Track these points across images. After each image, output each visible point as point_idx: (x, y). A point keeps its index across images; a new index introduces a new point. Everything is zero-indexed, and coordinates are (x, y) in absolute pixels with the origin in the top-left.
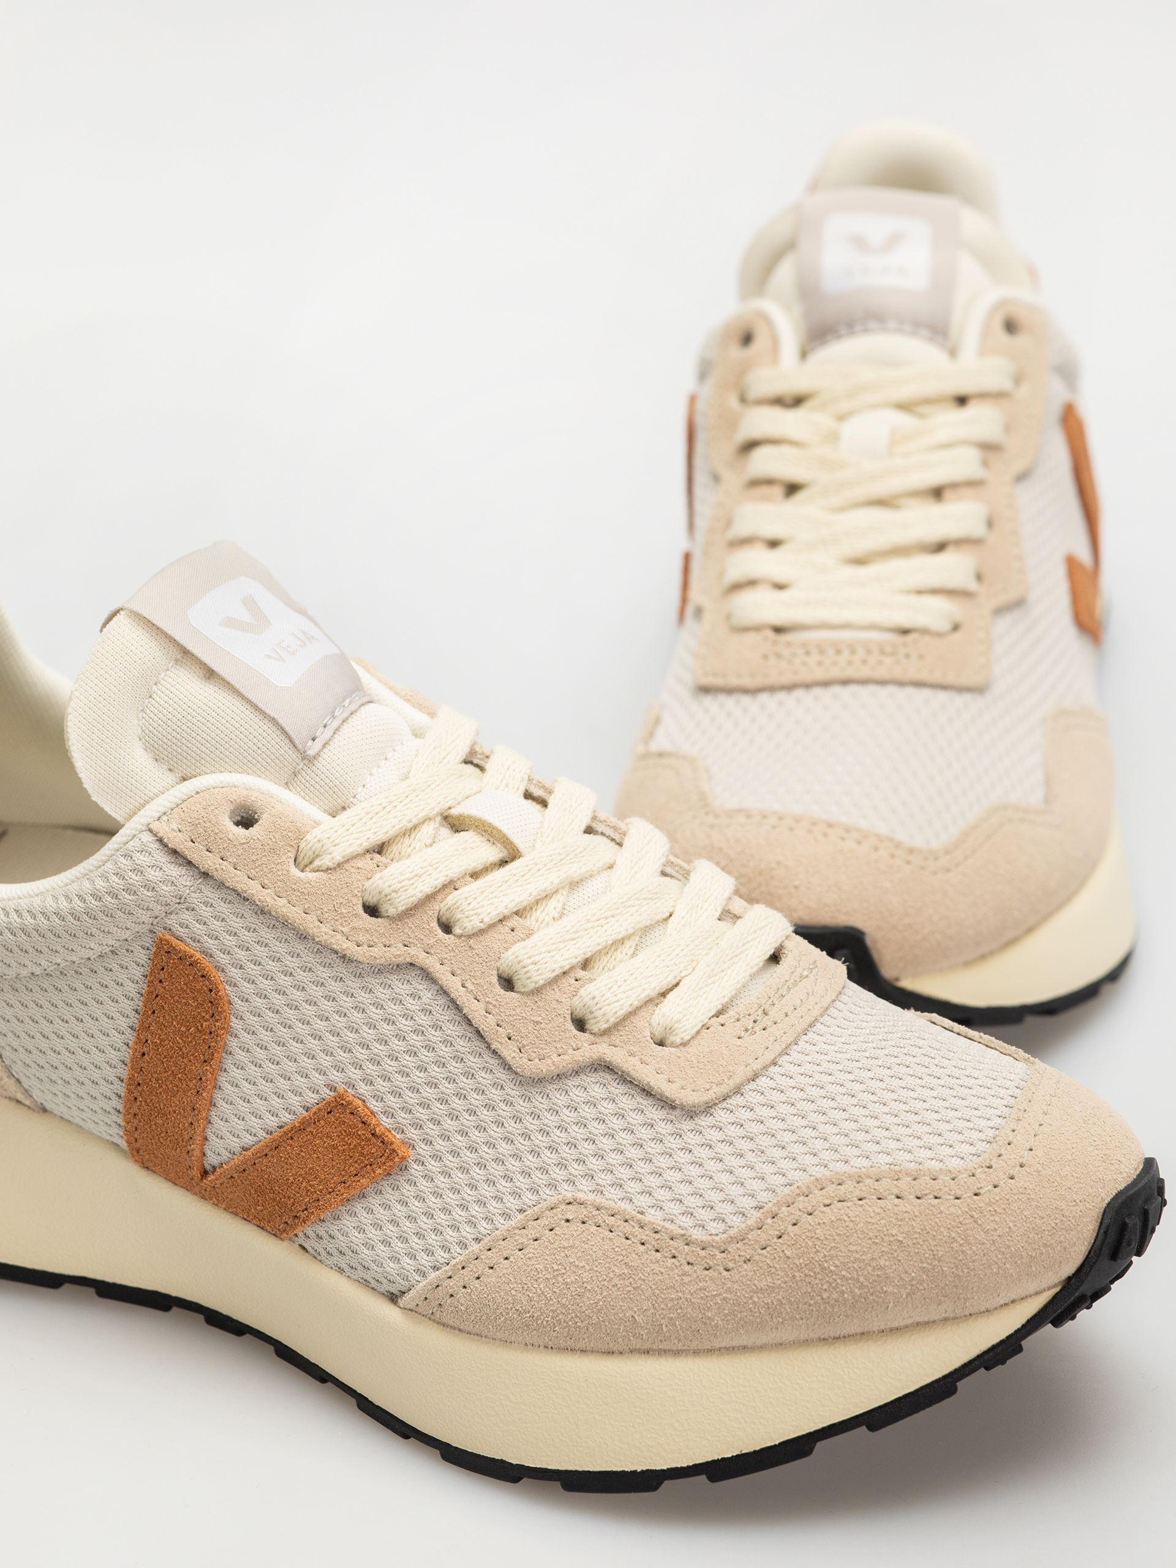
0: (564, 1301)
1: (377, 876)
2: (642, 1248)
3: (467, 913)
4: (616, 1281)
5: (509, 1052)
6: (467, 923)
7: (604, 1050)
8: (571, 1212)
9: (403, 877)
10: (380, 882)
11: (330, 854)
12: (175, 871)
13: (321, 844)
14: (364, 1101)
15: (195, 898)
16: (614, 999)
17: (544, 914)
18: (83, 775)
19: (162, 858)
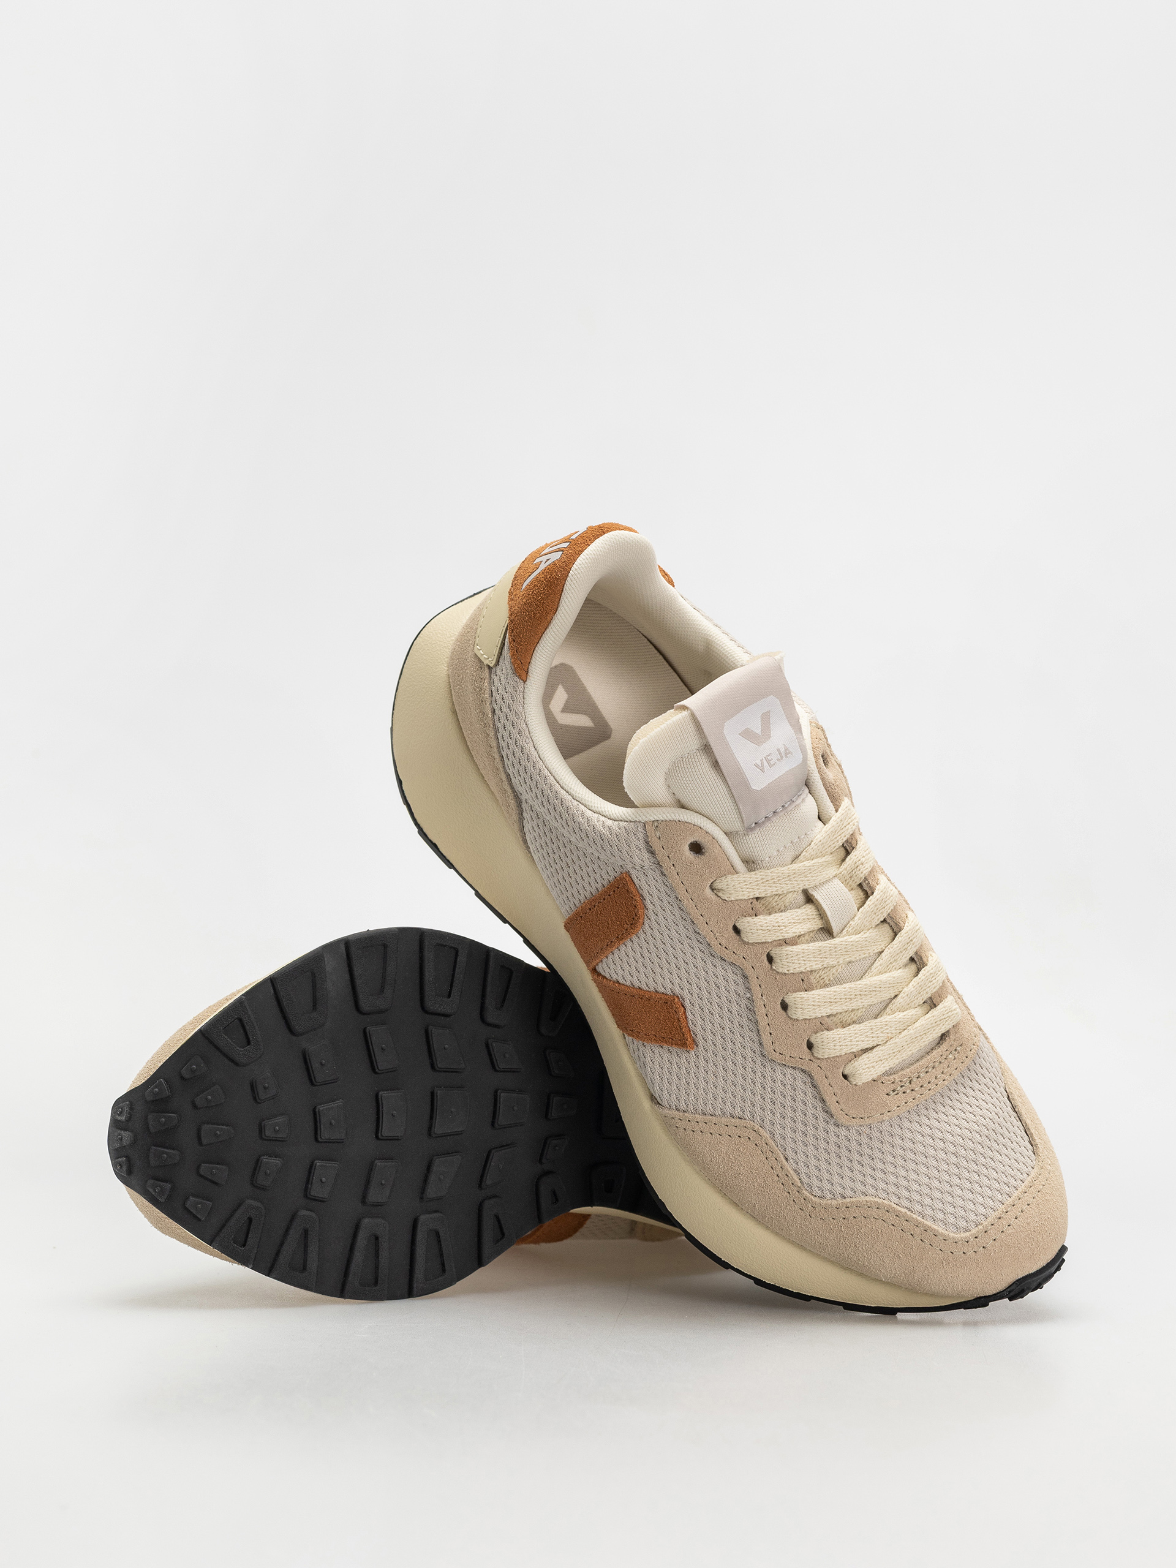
0: (726, 1174)
1: (749, 919)
2: (776, 1178)
3: (783, 963)
4: (756, 1184)
5: (766, 1039)
6: (781, 966)
7: (813, 1068)
8: (753, 1135)
9: (761, 928)
10: (747, 925)
11: (730, 894)
12: (646, 855)
13: (727, 887)
14: (685, 1009)
15: (650, 873)
16: (834, 1047)
17: (826, 975)
18: (625, 780)
19: (642, 845)
